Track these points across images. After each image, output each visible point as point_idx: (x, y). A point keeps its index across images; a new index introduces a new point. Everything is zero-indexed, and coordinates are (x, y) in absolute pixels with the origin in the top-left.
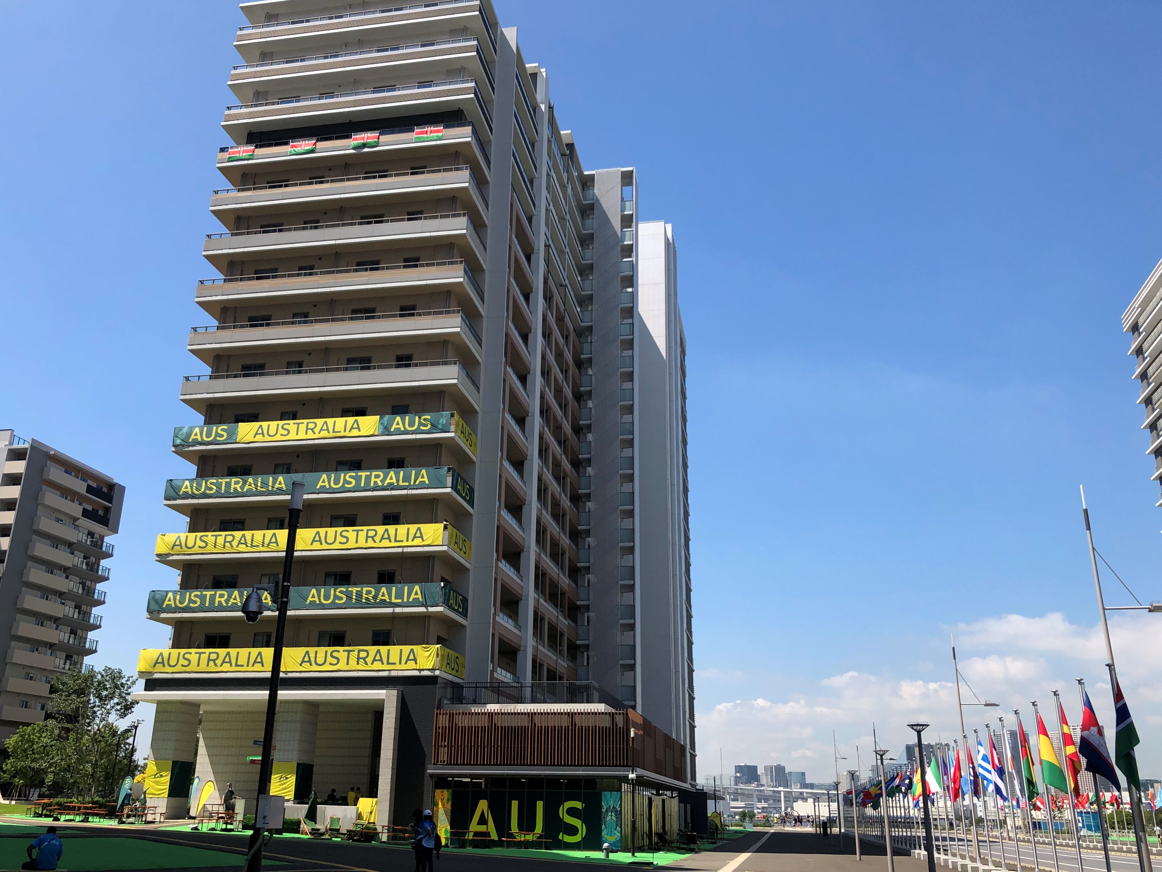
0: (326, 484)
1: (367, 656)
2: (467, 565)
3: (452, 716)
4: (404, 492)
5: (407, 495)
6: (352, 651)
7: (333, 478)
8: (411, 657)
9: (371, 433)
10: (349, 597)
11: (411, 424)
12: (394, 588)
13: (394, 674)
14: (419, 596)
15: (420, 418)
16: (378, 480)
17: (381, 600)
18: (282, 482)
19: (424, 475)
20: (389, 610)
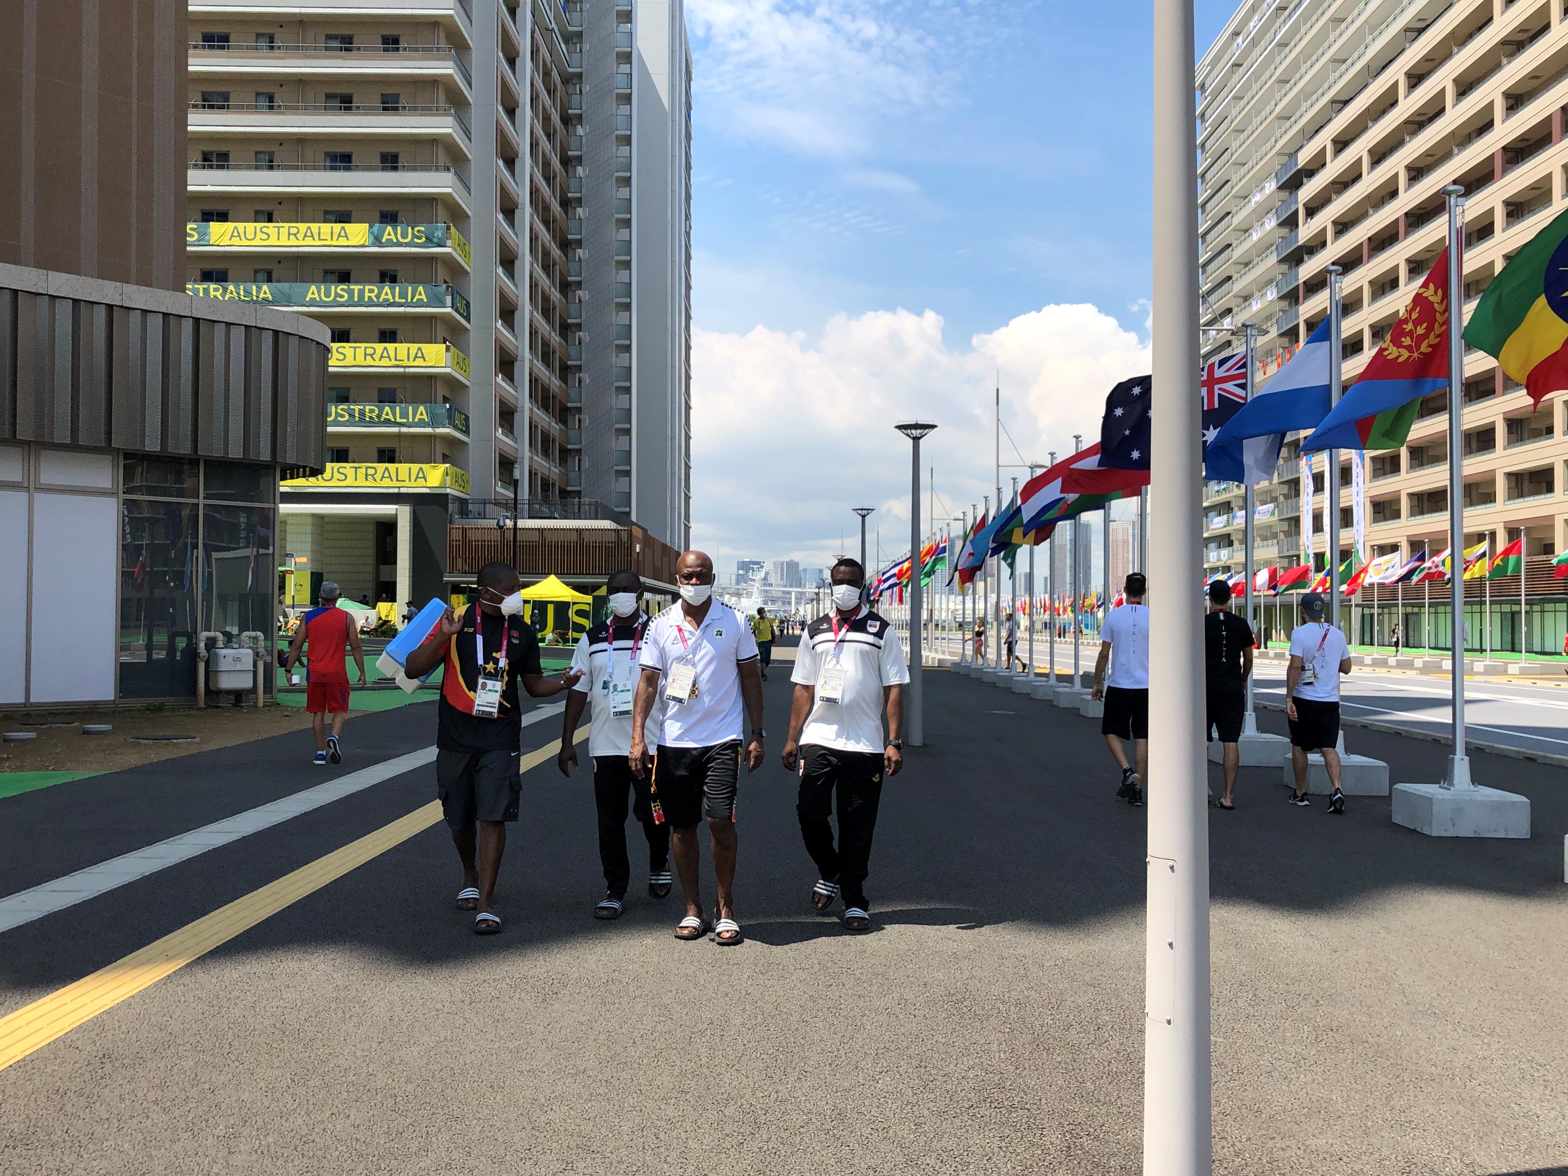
0: (316, 296)
1: (376, 473)
2: (467, 383)
3: (464, 530)
4: (401, 309)
5: (405, 312)
6: (359, 468)
7: (323, 290)
8: (421, 475)
9: (361, 243)
10: (352, 416)
11: (404, 235)
12: (398, 408)
13: (403, 490)
14: (425, 417)
15: (413, 229)
16: (373, 295)
17: (385, 419)
18: (267, 291)
19: (421, 293)
20: (395, 430)
